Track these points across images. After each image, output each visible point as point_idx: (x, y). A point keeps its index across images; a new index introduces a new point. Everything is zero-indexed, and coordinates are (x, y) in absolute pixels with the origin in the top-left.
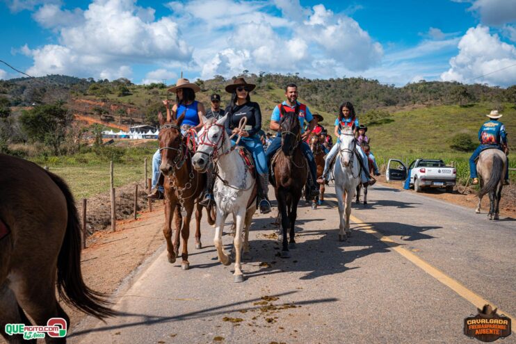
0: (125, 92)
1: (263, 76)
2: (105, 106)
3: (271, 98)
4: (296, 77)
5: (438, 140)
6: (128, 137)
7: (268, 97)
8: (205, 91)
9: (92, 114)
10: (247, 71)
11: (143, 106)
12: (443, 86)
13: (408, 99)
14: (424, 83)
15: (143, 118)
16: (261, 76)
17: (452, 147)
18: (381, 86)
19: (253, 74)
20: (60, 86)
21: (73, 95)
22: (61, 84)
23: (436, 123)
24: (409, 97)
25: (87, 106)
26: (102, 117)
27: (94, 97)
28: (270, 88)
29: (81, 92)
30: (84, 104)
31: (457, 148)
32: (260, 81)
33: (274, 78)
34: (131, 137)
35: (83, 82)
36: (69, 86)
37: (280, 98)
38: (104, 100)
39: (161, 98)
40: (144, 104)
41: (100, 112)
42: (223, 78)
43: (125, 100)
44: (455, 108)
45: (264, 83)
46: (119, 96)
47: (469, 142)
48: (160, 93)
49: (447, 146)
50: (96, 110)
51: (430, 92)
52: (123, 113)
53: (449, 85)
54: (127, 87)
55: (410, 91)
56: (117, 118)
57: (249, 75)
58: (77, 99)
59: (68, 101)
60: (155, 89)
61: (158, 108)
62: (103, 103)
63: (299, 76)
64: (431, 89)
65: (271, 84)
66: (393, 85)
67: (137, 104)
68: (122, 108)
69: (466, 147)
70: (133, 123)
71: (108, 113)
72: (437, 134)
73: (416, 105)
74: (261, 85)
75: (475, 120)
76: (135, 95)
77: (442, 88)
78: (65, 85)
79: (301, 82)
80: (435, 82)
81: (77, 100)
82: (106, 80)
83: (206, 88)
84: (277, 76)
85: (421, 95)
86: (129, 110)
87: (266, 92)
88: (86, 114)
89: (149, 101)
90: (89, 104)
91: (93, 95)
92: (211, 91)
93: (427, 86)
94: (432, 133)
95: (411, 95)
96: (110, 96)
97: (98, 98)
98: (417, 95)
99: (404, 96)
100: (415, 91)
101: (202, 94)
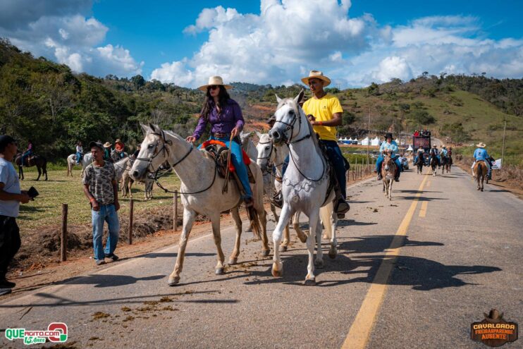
1: (445, 77)
3: (451, 101)
4: (482, 78)
7: (447, 99)
8: (378, 95)
9: (267, 119)
10: (426, 73)
16: (442, 77)
19: (433, 76)
20: (241, 93)
21: (250, 101)
22: (242, 91)
25: (262, 112)
27: (269, 103)
28: (450, 90)
29: (258, 98)
30: (260, 110)
32: (439, 82)
33: (456, 79)
35: (262, 88)
36: (248, 93)
37: (460, 101)
42: (400, 81)
45: (444, 85)
50: (270, 116)
57: (428, 77)
58: (254, 105)
59: (245, 107)
63: (484, 76)
65: (452, 86)
74: (441, 87)
78: (245, 92)
79: (488, 83)
81: (254, 107)
82: (283, 86)
83: (380, 92)
84: (460, 77)
87: (446, 95)
88: (261, 119)
90: (265, 111)
91: (269, 101)
92: (386, 95)
97: (273, 104)
101: (376, 98)
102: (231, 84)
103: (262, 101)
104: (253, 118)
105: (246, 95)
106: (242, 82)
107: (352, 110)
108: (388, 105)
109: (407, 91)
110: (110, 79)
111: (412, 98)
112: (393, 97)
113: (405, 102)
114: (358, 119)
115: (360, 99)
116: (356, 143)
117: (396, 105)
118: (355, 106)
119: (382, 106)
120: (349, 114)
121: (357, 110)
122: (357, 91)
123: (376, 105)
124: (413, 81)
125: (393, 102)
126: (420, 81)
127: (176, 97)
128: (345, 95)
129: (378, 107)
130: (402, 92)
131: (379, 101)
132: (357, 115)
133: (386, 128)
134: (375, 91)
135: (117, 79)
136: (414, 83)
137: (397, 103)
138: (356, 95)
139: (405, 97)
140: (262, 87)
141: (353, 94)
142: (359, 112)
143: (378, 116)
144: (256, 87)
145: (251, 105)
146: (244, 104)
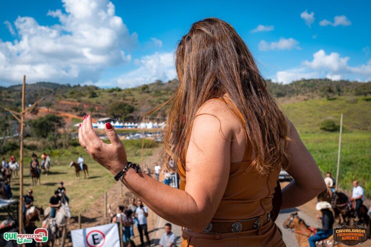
0: (94, 95)
2: (80, 106)
5: (312, 124)
6: (97, 127)
8: (148, 92)
9: (71, 111)
11: (106, 105)
12: (317, 82)
13: (293, 92)
14: (304, 80)
15: (107, 113)
17: (321, 129)
18: (274, 84)
20: (46, 90)
21: (57, 98)
22: (47, 88)
23: (311, 112)
24: (294, 90)
25: (67, 106)
26: (78, 113)
27: (72, 99)
29: (63, 96)
30: (65, 105)
31: (324, 129)
34: (99, 128)
35: (63, 87)
36: (52, 90)
38: (79, 101)
39: (119, 99)
40: (107, 103)
41: (76, 109)
42: (161, 82)
43: (94, 100)
44: (324, 101)
46: (90, 97)
47: (334, 125)
48: (118, 95)
49: (318, 128)
50: (74, 108)
51: (309, 87)
52: (92, 110)
53: (322, 81)
54: (95, 91)
55: (294, 86)
56: (89, 113)
58: (60, 101)
59: (53, 102)
60: (114, 92)
61: (117, 106)
62: (78, 104)
64: (309, 84)
66: (282, 83)
67: (102, 103)
68: (92, 106)
69: (331, 128)
70: (100, 116)
71: (82, 110)
72: (311, 120)
73: (299, 96)
75: (337, 109)
76: (100, 97)
77: (317, 84)
78: (50, 89)
80: (312, 80)
82: (79, 85)
83: (150, 90)
85: (302, 89)
86: (96, 108)
88: (66, 111)
89: (111, 101)
90: (69, 105)
91: (71, 97)
92: (153, 93)
93: (306, 82)
94: (307, 119)
95: (295, 89)
96: (83, 99)
97: (75, 100)
98: (299, 89)
99: (290, 90)
100: (297, 86)
101: (147, 95)
102: (38, 83)
103: (66, 98)
104: (60, 110)
105: (51, 92)
106: (46, 82)
107: (132, 104)
108: (156, 99)
109: (168, 89)
111: (171, 94)
112: (158, 94)
113: (166, 97)
114: (136, 110)
115: (137, 96)
116: (137, 127)
117: (161, 99)
118: (134, 100)
119: (152, 100)
120: (130, 106)
121: (135, 103)
122: (134, 89)
123: (148, 99)
124: (170, 82)
125: (159, 97)
126: (174, 82)
128: (126, 93)
129: (149, 101)
130: (164, 90)
131: (149, 97)
132: (136, 107)
133: (156, 115)
134: (146, 90)
136: (171, 84)
137: (162, 98)
138: (134, 93)
139: (166, 94)
141: (132, 92)
142: (136, 104)
143: (149, 107)
144: (58, 85)
145: (58, 101)
146: (53, 100)
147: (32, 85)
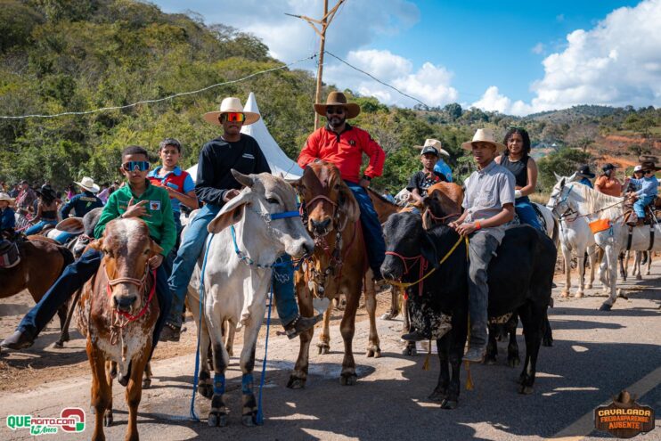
102: (574, 108)
103: (619, 130)
104: (606, 152)
105: (596, 122)
106: (590, 105)
110: (419, 110)
127: (503, 128)
135: (427, 109)
140: (620, 110)
144: (610, 109)
145: (604, 136)
146: (595, 135)
147: (564, 111)
